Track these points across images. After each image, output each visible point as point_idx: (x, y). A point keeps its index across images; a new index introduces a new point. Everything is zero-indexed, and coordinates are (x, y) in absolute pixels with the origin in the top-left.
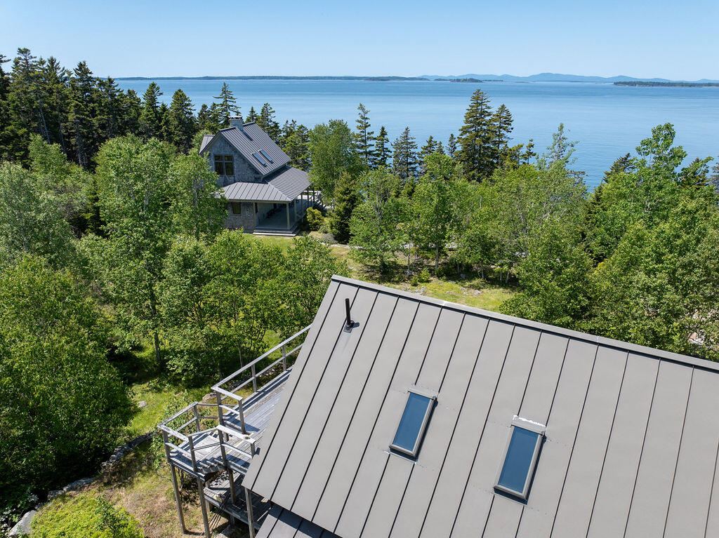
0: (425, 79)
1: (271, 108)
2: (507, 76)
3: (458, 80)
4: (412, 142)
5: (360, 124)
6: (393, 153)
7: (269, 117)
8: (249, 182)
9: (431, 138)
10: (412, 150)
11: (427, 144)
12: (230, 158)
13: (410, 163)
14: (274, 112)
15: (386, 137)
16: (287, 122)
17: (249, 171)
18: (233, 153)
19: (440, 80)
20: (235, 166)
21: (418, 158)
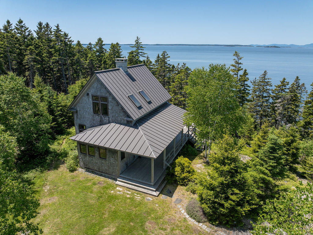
0: (252, 46)
1: (167, 55)
2: (292, 45)
3: (268, 47)
4: (268, 82)
5: (233, 68)
6: (251, 88)
7: (166, 60)
8: (121, 124)
9: (284, 79)
10: (268, 87)
11: (280, 84)
12: (105, 99)
13: (266, 97)
14: (169, 57)
15: (247, 76)
16: (179, 64)
17: (122, 114)
18: (107, 95)
19: (259, 46)
20: (110, 107)
21: (271, 93)
